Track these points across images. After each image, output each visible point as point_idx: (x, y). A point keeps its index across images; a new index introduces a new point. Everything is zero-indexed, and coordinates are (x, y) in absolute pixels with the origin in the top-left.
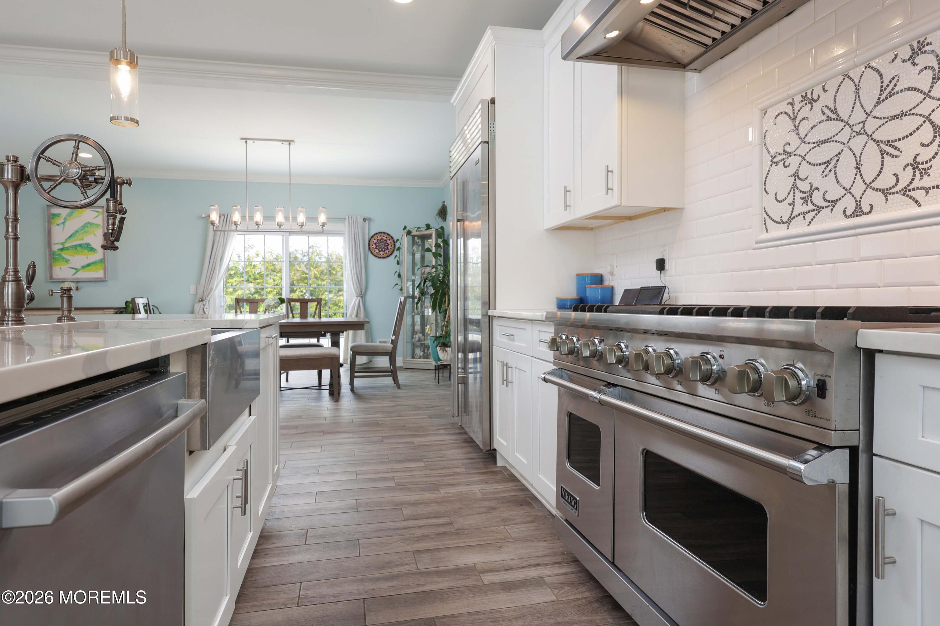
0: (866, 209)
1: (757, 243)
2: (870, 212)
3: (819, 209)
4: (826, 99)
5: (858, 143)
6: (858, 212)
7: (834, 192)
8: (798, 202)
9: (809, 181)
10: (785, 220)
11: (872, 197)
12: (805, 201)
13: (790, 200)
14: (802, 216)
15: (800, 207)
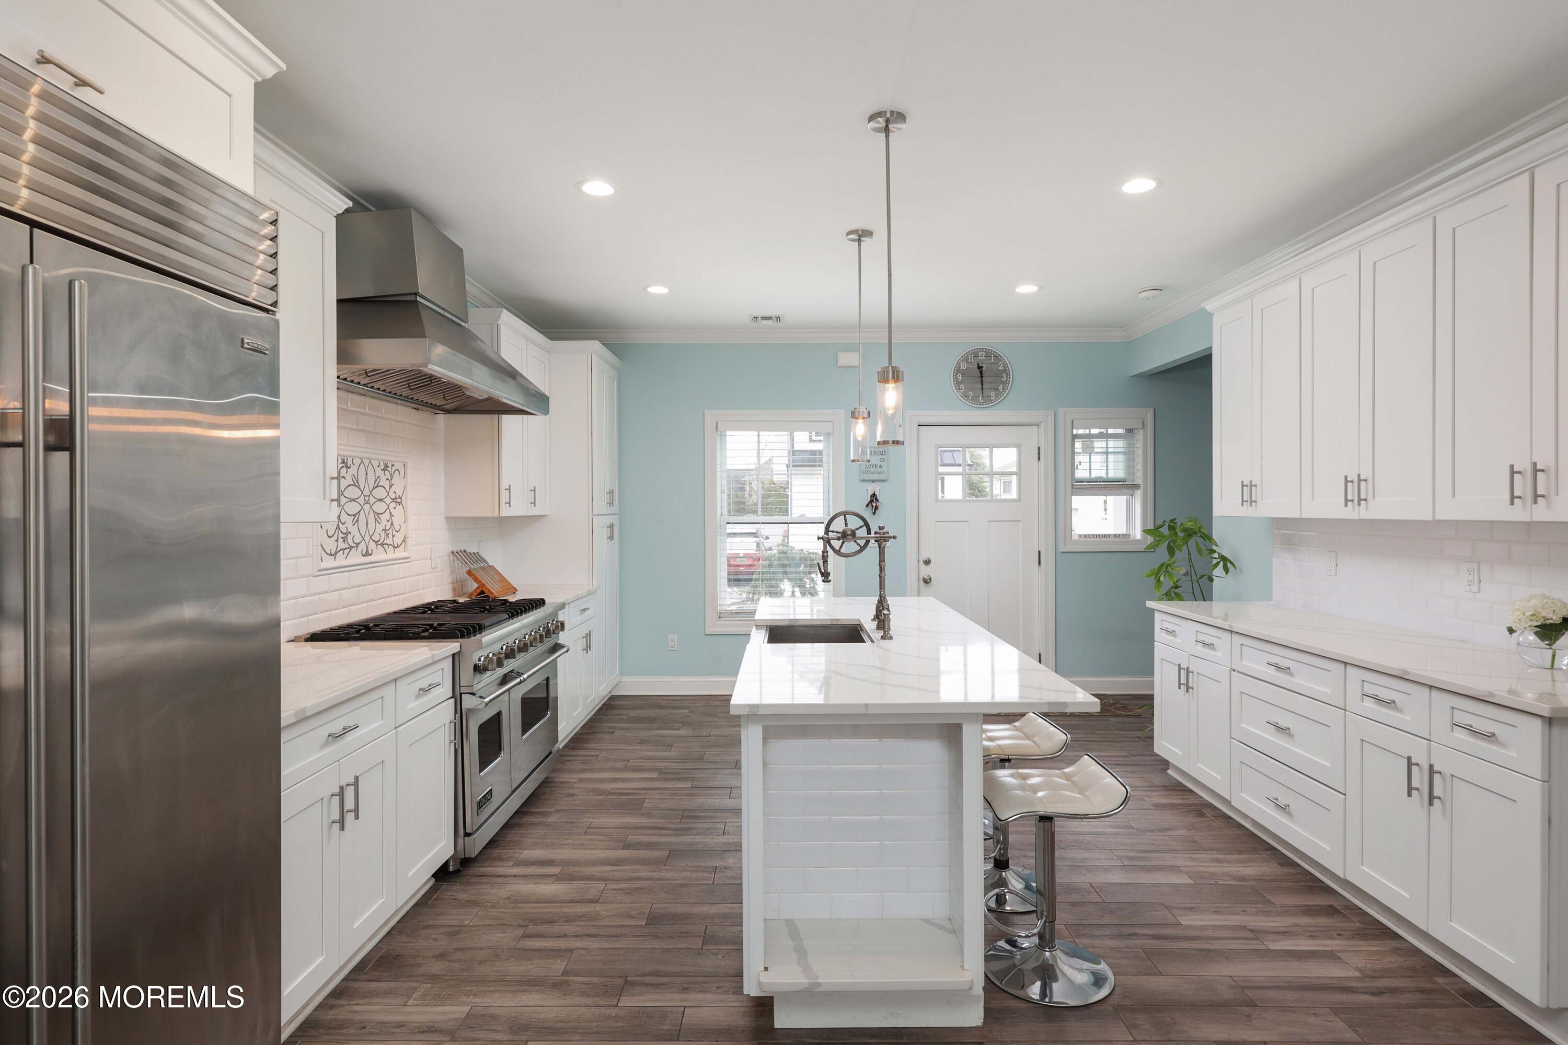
0: (370, 553)
1: (320, 571)
2: (371, 555)
3: (351, 548)
4: (353, 471)
5: (367, 507)
6: (367, 554)
7: (358, 539)
8: (341, 540)
9: (345, 525)
10: (333, 553)
11: (372, 545)
12: (344, 539)
13: (335, 537)
14: (342, 551)
15: (342, 545)
